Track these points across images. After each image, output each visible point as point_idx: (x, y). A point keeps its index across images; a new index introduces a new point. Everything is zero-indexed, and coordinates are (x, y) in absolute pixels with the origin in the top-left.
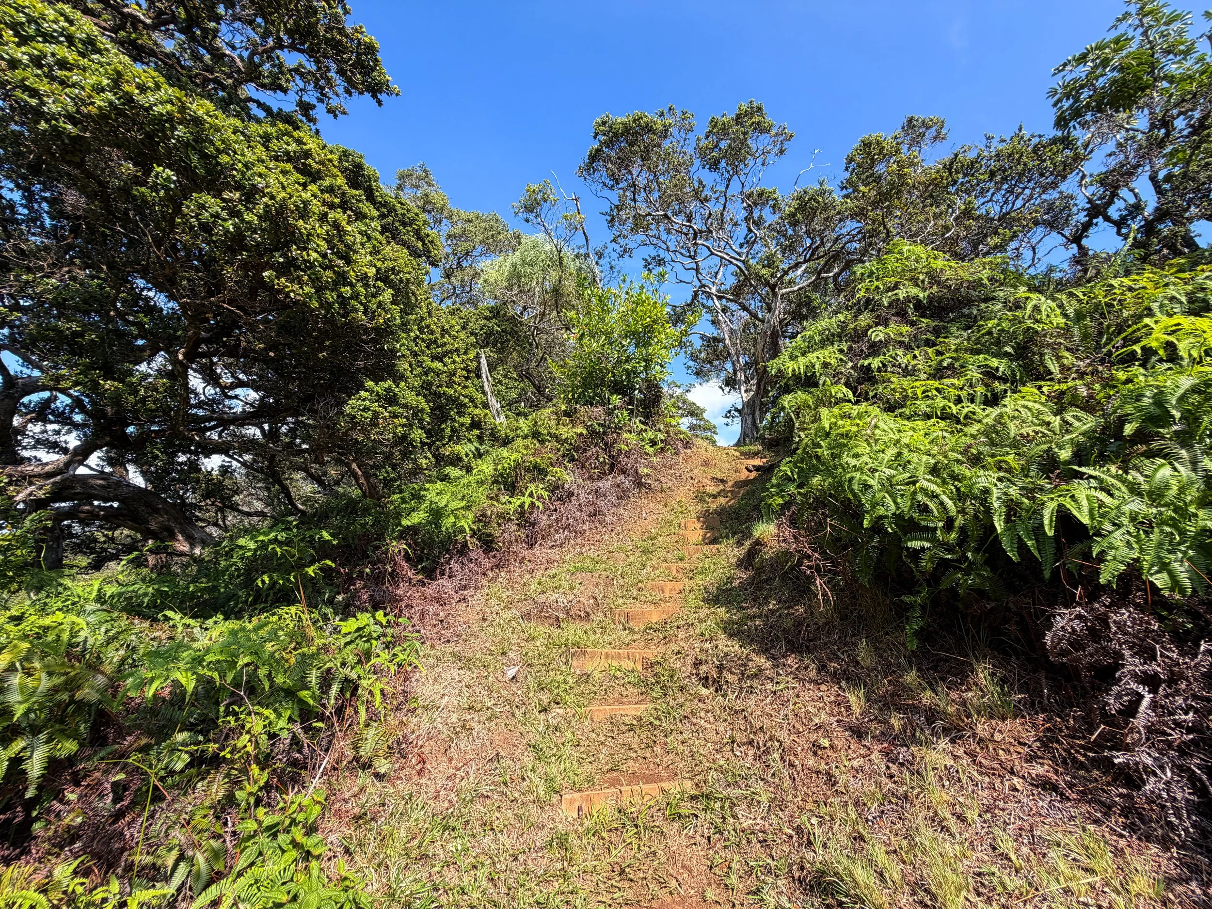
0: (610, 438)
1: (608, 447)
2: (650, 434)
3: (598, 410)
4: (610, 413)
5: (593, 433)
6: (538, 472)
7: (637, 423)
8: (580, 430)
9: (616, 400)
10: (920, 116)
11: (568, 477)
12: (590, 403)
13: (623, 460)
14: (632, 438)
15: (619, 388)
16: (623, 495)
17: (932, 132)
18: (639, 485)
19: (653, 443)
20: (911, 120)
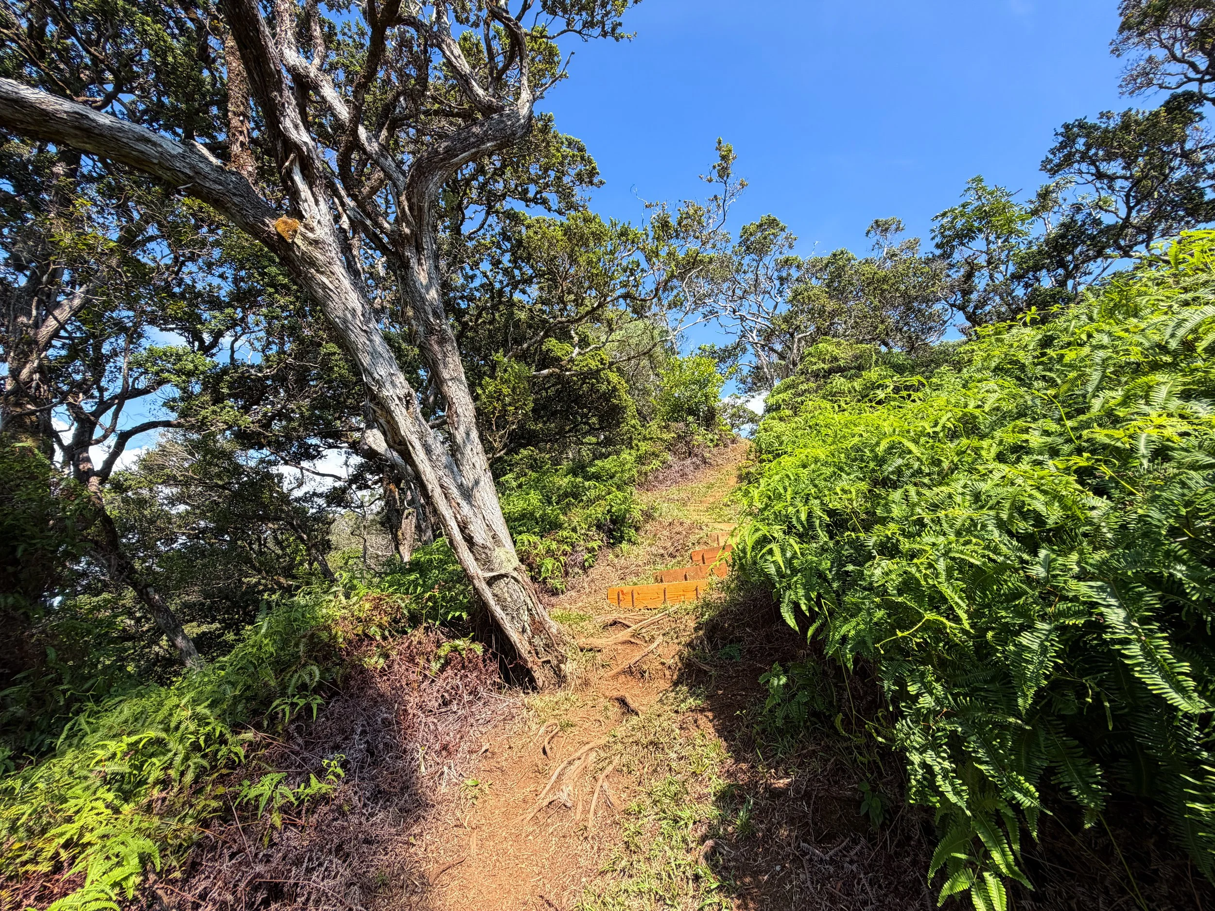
0: (688, 439)
1: (687, 443)
2: (710, 436)
3: (681, 425)
4: (687, 425)
5: (679, 436)
6: (655, 455)
7: (702, 430)
8: (673, 435)
9: (690, 418)
10: (882, 219)
11: (669, 457)
12: (676, 420)
13: (696, 450)
14: (700, 438)
15: (691, 412)
16: (697, 467)
17: (894, 227)
18: (705, 463)
19: (712, 441)
20: (877, 222)
